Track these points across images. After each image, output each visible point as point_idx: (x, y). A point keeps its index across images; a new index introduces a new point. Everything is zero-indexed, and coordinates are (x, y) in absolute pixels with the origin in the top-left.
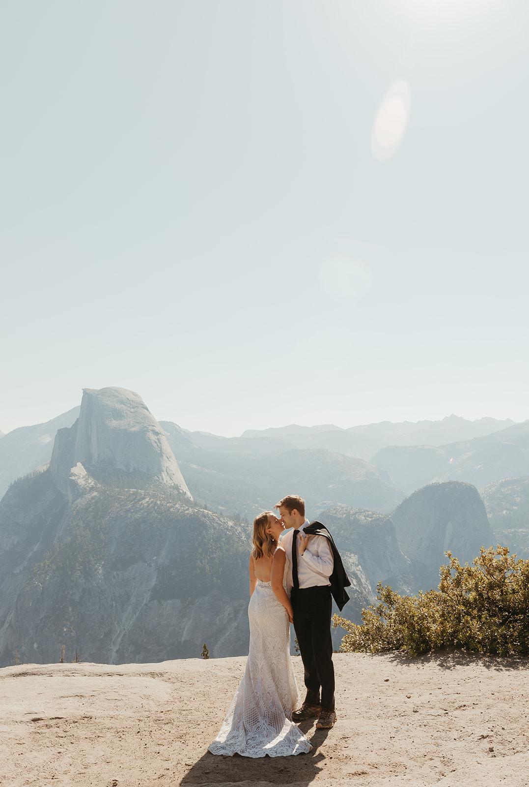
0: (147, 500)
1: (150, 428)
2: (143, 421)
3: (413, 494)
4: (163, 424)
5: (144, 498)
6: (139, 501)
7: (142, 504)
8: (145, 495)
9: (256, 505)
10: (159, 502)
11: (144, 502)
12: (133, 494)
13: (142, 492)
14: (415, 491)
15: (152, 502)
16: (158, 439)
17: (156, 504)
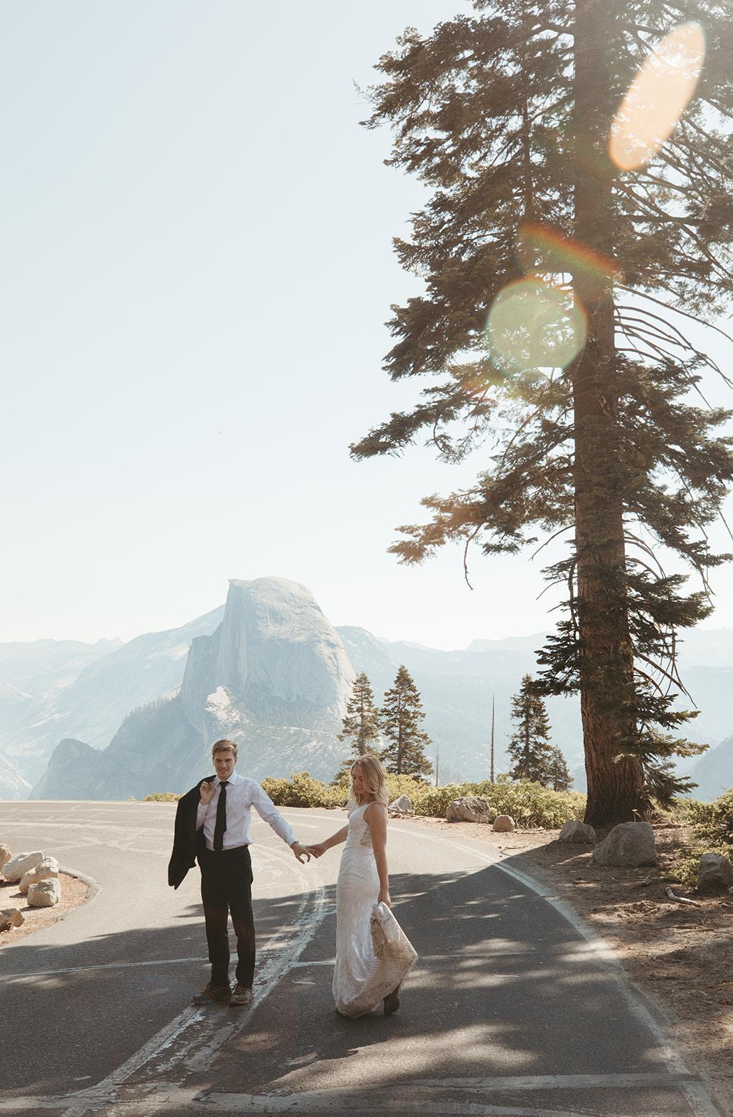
0: (314, 743)
1: (323, 637)
2: (312, 627)
3: (723, 743)
4: (340, 630)
5: (309, 741)
6: (302, 744)
7: (306, 749)
8: (311, 736)
9: (481, 754)
10: (330, 748)
11: (309, 746)
12: (295, 734)
13: (307, 731)
14: (726, 739)
15: (320, 748)
16: (334, 654)
17: (326, 750)
